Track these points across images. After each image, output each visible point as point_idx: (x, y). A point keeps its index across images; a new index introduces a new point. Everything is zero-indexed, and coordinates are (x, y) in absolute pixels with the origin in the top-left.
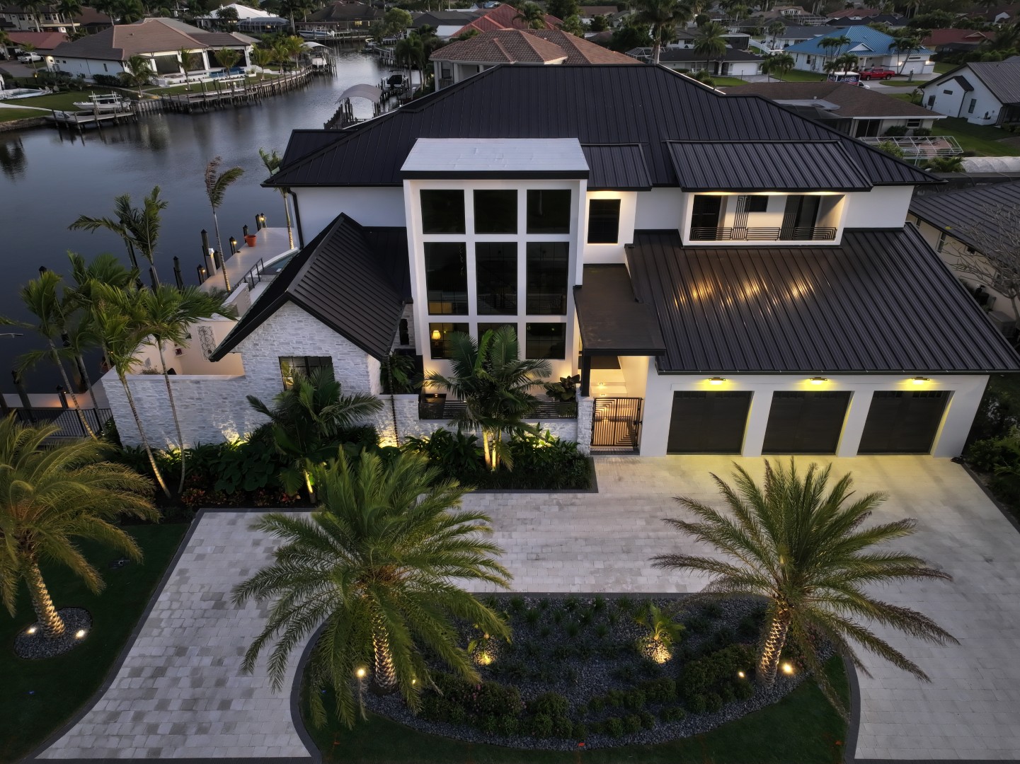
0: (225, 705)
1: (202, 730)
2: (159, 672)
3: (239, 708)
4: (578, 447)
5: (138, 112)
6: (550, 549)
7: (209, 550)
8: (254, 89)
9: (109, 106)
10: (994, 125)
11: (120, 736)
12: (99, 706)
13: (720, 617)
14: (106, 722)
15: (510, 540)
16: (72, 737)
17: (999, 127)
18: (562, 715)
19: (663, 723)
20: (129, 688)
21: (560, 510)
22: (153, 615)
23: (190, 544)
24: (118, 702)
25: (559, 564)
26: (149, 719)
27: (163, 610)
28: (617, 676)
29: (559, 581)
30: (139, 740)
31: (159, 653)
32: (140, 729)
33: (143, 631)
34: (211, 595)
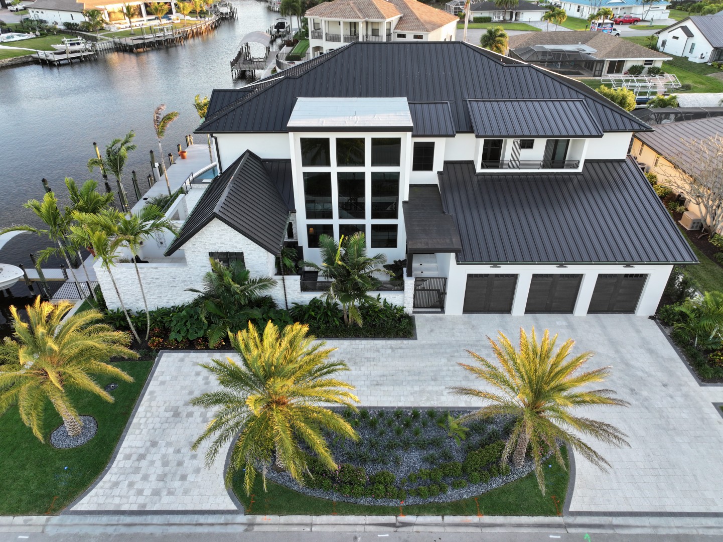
0: (183, 478)
1: (170, 493)
2: (142, 457)
3: (192, 480)
4: (405, 309)
5: (96, 51)
6: (385, 378)
7: (168, 378)
8: (179, 33)
9: (76, 47)
10: (707, 62)
11: (121, 497)
12: (107, 477)
13: (492, 423)
14: (111, 488)
15: (360, 372)
16: (92, 496)
17: (710, 64)
18: (391, 484)
19: (453, 489)
20: (124, 467)
21: (392, 351)
22: (135, 420)
23: (155, 375)
24: (118, 475)
25: (391, 388)
26: (138, 486)
27: (141, 418)
28: (426, 460)
29: (391, 399)
30: (132, 499)
31: (141, 446)
32: (132, 492)
33: (130, 431)
34: (171, 408)
